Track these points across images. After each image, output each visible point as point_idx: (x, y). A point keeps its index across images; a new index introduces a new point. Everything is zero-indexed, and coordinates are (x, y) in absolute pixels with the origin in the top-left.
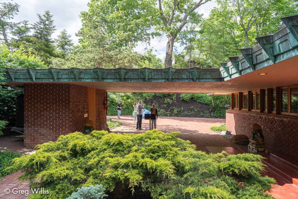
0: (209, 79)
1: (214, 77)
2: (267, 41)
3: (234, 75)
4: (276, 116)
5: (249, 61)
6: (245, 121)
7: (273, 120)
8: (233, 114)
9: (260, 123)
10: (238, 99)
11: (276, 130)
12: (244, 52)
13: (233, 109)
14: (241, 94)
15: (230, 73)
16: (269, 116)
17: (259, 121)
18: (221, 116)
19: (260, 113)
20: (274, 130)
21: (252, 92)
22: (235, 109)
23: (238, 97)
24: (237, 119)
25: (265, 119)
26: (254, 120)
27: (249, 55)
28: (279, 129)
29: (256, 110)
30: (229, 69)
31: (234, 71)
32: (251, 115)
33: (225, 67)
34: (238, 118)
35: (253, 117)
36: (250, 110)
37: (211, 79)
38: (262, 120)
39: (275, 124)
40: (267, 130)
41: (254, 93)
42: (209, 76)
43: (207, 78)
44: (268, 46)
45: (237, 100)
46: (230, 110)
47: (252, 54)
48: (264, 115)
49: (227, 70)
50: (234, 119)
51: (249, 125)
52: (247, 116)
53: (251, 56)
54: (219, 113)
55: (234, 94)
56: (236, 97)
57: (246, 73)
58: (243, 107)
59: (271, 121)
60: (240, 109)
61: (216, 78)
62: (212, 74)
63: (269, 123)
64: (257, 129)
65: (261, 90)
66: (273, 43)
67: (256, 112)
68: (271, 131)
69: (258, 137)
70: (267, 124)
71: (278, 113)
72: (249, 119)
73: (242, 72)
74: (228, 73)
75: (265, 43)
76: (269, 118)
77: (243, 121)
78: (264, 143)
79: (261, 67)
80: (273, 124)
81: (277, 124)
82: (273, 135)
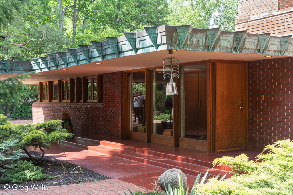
0: (21, 70)
1: (25, 69)
2: (63, 55)
3: (44, 69)
4: (82, 104)
5: (54, 62)
6: (55, 113)
7: (81, 108)
8: (42, 108)
9: (70, 113)
10: (48, 89)
11: (83, 117)
12: (50, 56)
13: (41, 101)
14: (51, 83)
15: (41, 67)
16: (78, 104)
17: (69, 111)
18: (22, 116)
19: (70, 103)
20: (81, 118)
21: (63, 81)
22: (43, 102)
23: (48, 86)
24: (46, 113)
25: (74, 108)
26: (64, 111)
27: (54, 58)
28: (85, 116)
29: (66, 101)
30: (40, 64)
31: (44, 66)
32: (62, 106)
33: (36, 62)
34: (48, 111)
35: (63, 108)
36: (60, 101)
37: (23, 70)
38: (72, 109)
39: (82, 111)
40: (76, 118)
41: (64, 82)
42: (21, 68)
43: (19, 69)
44: (63, 57)
45: (46, 92)
46: (38, 104)
47: (56, 58)
48: (73, 104)
49: (38, 64)
50: (43, 114)
51: (59, 117)
52: (57, 108)
53: (55, 60)
54: (19, 111)
55: (43, 83)
56: (45, 87)
57: (53, 69)
58: (54, 99)
59: (79, 110)
60: (50, 101)
61: (28, 70)
62: (24, 66)
63: (78, 111)
64: (66, 118)
65: (70, 79)
66: (66, 56)
67: (66, 102)
68: (79, 119)
69: (67, 125)
70: (76, 113)
71: (85, 101)
72: (60, 110)
73: (50, 68)
74: (39, 67)
75: (62, 55)
76: (77, 107)
77: (53, 114)
78: (72, 131)
79: (61, 68)
80: (81, 112)
81: (83, 112)
82: (81, 123)
